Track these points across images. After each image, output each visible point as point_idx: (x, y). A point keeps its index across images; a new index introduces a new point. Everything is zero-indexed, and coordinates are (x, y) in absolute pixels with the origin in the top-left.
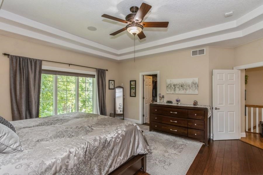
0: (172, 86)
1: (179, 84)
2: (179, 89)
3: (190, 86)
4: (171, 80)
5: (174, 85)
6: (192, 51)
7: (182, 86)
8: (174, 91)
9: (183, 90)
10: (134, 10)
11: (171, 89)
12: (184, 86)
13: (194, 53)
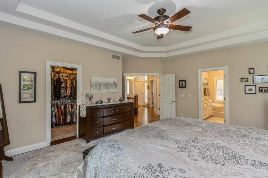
0: (97, 85)
1: (103, 83)
2: (103, 88)
3: (112, 85)
4: (96, 79)
5: (99, 84)
6: (112, 54)
7: (106, 85)
8: (99, 90)
9: (107, 89)
10: (162, 12)
11: (96, 88)
12: (108, 85)
13: (114, 57)
